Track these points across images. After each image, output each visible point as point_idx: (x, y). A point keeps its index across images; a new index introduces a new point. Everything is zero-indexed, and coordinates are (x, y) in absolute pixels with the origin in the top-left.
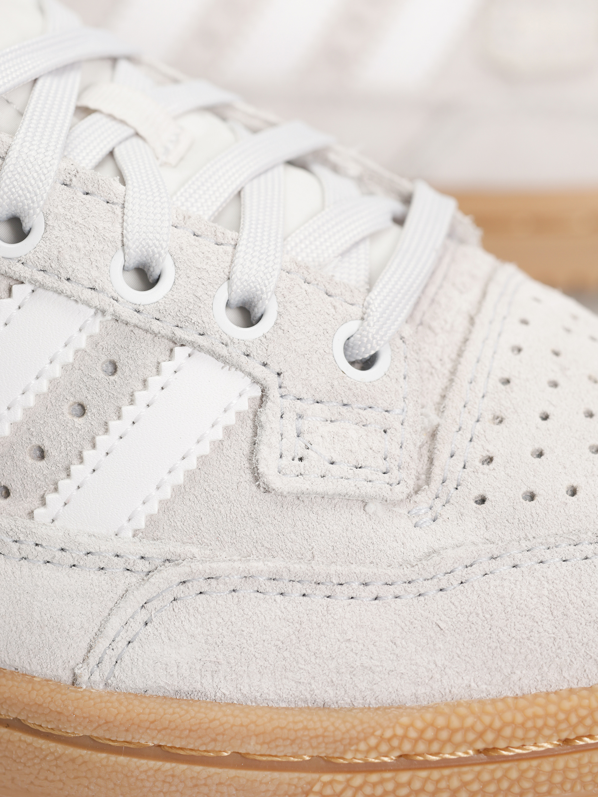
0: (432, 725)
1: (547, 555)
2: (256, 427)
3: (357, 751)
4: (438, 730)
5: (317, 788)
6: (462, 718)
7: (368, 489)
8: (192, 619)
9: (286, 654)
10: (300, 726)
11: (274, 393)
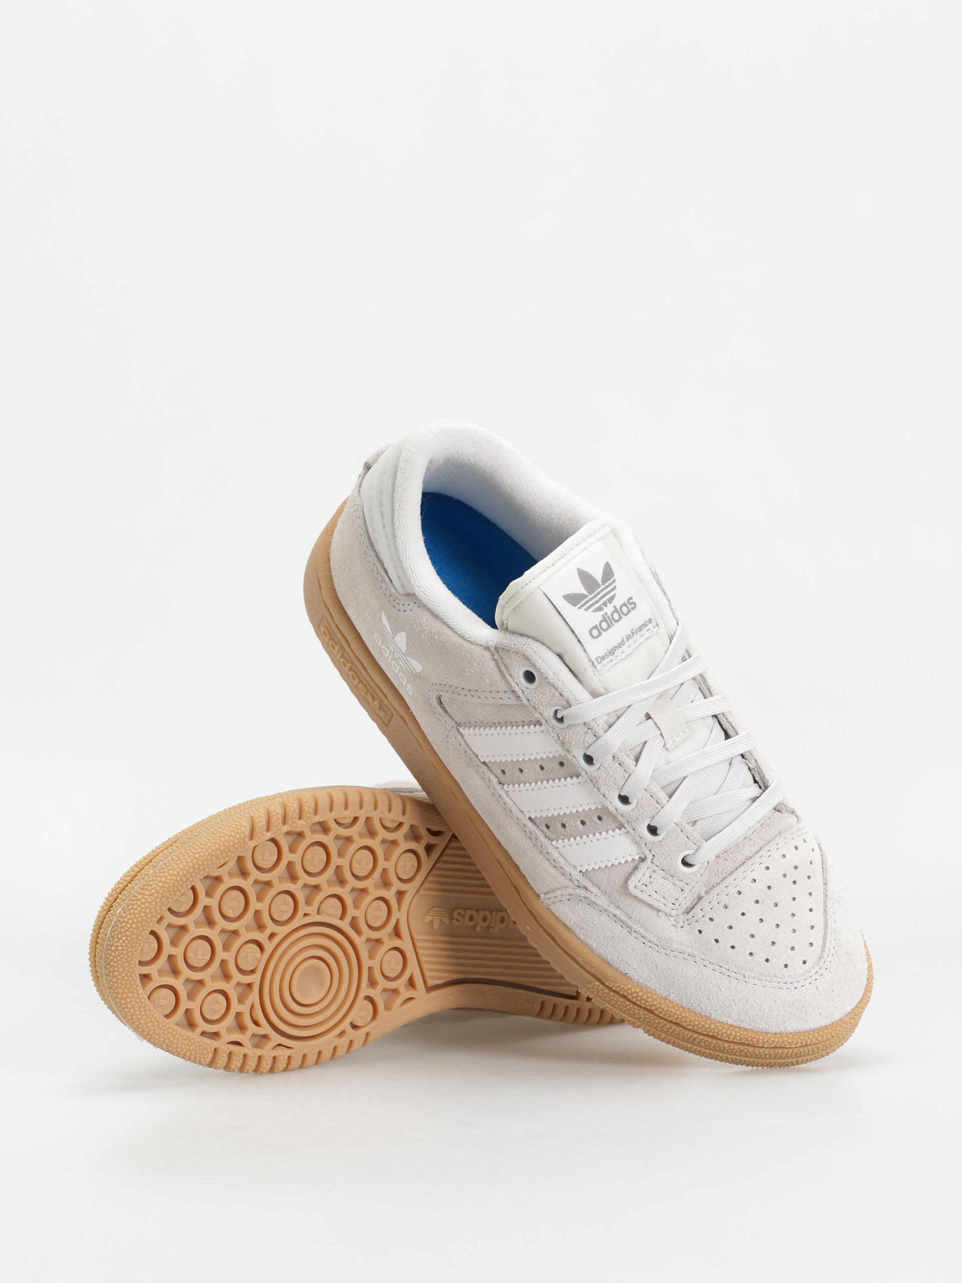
0: (637, 993)
1: (708, 964)
2: (636, 868)
3: (610, 984)
4: (638, 996)
5: (593, 984)
6: (648, 997)
7: (662, 907)
8: (582, 910)
9: (605, 941)
10: (597, 965)
11: (649, 861)
